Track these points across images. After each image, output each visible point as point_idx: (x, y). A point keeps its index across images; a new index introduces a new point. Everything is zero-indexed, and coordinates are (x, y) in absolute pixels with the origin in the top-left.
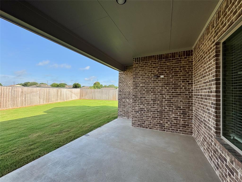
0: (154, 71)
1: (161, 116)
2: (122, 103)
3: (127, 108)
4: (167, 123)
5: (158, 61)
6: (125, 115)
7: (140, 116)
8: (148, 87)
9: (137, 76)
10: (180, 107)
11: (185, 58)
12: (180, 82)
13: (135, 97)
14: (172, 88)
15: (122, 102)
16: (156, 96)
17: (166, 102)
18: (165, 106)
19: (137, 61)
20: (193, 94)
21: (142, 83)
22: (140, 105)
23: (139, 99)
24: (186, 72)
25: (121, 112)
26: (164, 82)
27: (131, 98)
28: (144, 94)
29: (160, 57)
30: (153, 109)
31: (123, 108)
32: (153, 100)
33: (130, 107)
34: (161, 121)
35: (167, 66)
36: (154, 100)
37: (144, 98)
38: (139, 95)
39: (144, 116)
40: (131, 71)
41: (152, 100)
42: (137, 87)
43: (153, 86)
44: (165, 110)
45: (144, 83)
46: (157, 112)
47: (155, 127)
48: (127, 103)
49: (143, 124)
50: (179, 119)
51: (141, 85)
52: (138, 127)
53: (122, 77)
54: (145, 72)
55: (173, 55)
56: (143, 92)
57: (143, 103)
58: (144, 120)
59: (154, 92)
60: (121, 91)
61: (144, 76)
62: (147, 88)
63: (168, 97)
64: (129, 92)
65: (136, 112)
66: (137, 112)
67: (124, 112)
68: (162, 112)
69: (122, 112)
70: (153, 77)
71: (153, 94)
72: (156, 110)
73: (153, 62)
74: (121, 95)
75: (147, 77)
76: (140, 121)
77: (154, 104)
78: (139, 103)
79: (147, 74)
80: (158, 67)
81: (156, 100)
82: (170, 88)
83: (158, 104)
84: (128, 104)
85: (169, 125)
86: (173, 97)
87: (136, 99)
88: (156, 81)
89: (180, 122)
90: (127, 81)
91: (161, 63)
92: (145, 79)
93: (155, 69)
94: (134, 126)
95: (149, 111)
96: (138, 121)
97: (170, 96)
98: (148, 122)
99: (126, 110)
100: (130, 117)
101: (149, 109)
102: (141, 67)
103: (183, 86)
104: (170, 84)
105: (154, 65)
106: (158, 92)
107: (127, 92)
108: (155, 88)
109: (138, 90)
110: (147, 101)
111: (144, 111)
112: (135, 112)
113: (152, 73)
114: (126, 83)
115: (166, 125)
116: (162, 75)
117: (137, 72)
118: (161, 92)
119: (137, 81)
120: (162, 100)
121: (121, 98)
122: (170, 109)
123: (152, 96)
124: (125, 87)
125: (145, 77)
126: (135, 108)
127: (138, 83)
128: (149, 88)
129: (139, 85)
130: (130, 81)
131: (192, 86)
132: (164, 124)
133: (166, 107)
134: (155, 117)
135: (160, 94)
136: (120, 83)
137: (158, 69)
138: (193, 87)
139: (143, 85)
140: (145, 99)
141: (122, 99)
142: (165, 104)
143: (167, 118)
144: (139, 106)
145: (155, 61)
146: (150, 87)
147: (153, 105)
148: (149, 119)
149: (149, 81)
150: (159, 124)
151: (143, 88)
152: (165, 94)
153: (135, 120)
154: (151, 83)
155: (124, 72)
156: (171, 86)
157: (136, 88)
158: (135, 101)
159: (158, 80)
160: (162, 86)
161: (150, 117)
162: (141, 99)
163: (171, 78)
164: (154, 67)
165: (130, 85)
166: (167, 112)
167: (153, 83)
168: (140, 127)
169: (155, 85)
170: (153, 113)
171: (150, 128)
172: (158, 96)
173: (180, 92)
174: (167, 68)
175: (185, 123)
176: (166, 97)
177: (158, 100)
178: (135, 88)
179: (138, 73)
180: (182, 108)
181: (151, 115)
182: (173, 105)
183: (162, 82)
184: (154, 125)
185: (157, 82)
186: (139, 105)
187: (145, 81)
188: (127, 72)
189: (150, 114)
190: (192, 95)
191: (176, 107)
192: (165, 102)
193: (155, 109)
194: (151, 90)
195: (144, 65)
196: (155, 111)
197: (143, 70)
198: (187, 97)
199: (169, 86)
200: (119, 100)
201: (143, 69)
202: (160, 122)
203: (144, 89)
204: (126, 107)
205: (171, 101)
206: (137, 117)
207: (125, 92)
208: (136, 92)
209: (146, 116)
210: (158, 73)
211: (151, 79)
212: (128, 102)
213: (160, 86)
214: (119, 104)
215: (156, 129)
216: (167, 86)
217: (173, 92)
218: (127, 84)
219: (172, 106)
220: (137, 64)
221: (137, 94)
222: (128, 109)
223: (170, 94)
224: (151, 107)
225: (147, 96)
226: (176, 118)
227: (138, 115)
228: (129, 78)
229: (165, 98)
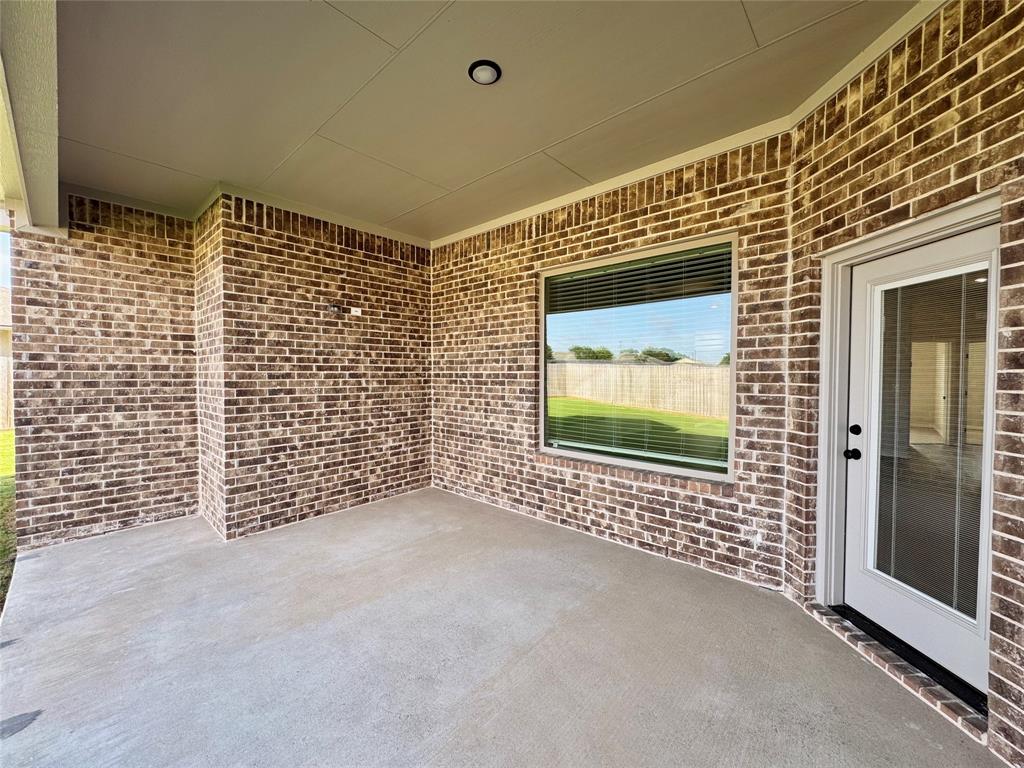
0: (327, 286)
1: (356, 454)
2: (62, 441)
3: (114, 467)
4: (372, 472)
5: (341, 250)
6: (92, 513)
7: (271, 476)
8: (306, 345)
9: (250, 291)
10: (406, 414)
11: (416, 267)
12: (404, 336)
13: (240, 393)
14: (386, 355)
15: (61, 435)
16: (335, 383)
17: (370, 401)
18: (365, 417)
19: (249, 218)
20: (432, 373)
21: (278, 327)
22: (268, 430)
23: (262, 401)
24: (417, 310)
25: (53, 500)
26: (365, 334)
27: (143, 400)
28: (288, 376)
29: (350, 238)
30: (327, 436)
31: (71, 472)
32: (327, 398)
33: (136, 457)
34: (356, 473)
35: (372, 278)
36: (329, 401)
37: (291, 392)
38: (263, 384)
39: (290, 472)
40: (139, 246)
41: (321, 399)
42: (249, 342)
43: (325, 346)
44: (365, 431)
45: (288, 328)
46: (343, 442)
47: (336, 501)
48: (112, 434)
49: (288, 505)
50: (403, 449)
51: (273, 336)
52: (263, 527)
53: (58, 268)
54: (288, 280)
55: (388, 246)
56: (281, 368)
57: (285, 416)
58: (290, 488)
59: (331, 368)
60: (50, 360)
61: (286, 296)
62: (301, 352)
63: (375, 385)
64: (130, 367)
65: (249, 463)
66: (256, 462)
67: (91, 496)
68: (359, 439)
69: (68, 499)
70: (326, 308)
71: (327, 376)
72: (338, 435)
73: (322, 246)
74: (48, 385)
75: (299, 305)
76: (273, 500)
77: (329, 413)
78: (262, 418)
79: (300, 291)
80: (342, 273)
81: (337, 398)
82: (378, 355)
83: (343, 412)
84: (121, 442)
85: (379, 476)
86: (388, 382)
87: (250, 402)
88: (336, 324)
89: (405, 458)
90: (106, 300)
91: (350, 260)
92: (290, 312)
93: (333, 279)
94: (241, 534)
95: (310, 446)
96: (263, 502)
97: (380, 382)
98: (309, 492)
99: (104, 477)
100: (141, 515)
101: (311, 438)
102: (270, 251)
103: (412, 350)
104: (379, 342)
105: (328, 260)
106: (343, 368)
107: (111, 367)
108: (334, 354)
109: (259, 359)
110: (300, 407)
111: (288, 452)
112: (241, 464)
113: (319, 293)
114: (99, 313)
115: (372, 479)
116: (357, 306)
117: (250, 270)
118: (352, 368)
119: (250, 317)
120: (358, 397)
121: (46, 411)
122: (380, 423)
123: (322, 383)
124: (92, 334)
125: (290, 303)
126: (240, 446)
127: (258, 326)
128: (309, 352)
129: (263, 335)
130: (129, 302)
131: (429, 351)
132: (366, 480)
133: (370, 420)
134: (335, 464)
135: (351, 376)
136: (32, 302)
137: (343, 280)
138: (432, 353)
139: (282, 335)
140: (293, 400)
141: (60, 412)
142: (366, 410)
143: (372, 458)
144: (266, 434)
145: (332, 248)
146: (314, 350)
147: (328, 420)
148: (311, 476)
149: (308, 322)
150: (349, 483)
151: (281, 351)
152: (365, 375)
153: (242, 503)
154: (316, 330)
155: (70, 236)
156: (384, 349)
157: (246, 350)
158: (240, 411)
159: (344, 324)
160: (358, 347)
161: (317, 468)
162: (272, 400)
163: (381, 321)
164: (326, 270)
166: (372, 437)
167: (325, 331)
168: (273, 525)
169: (330, 339)
170: (327, 451)
171: (319, 513)
172: (345, 383)
173: (406, 369)
174: (372, 286)
175: (416, 456)
176: (370, 387)
177: (345, 398)
178: (237, 350)
179: (256, 275)
180: (409, 415)
181: (321, 459)
182: (387, 409)
183: (356, 333)
184: (333, 494)
185: (341, 332)
186: (262, 426)
187: (293, 320)
188: (98, 240)
189: (315, 457)
190: (429, 376)
191: (395, 415)
192: (366, 403)
193: (335, 431)
194: (316, 361)
195: (284, 246)
196: (333, 443)
197: (282, 270)
198: (419, 382)
199: (377, 349)
200: (19, 422)
201: (282, 263)
202: (351, 475)
203: (287, 355)
204: (104, 460)
205: (381, 396)
206: (254, 487)
207: (94, 368)
208: (243, 367)
209: (300, 471)
210: (343, 295)
211: (317, 315)
212: (121, 425)
213: (349, 347)
214: (19, 450)
215: (341, 507)
216: (371, 348)
217: (387, 369)
218: (104, 317)
219: (386, 412)
220: (250, 230)
221: (250, 376)
222: (123, 467)
223: (380, 373)
224: (320, 429)
225: (300, 384)
226: (396, 448)
227: (260, 478)
228: (119, 281)
229: (366, 389)
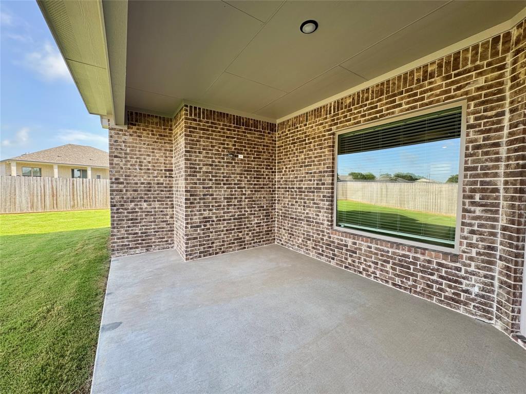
0: (228, 144)
1: (240, 225)
2: (126, 214)
3: (144, 226)
4: (247, 234)
5: (234, 127)
6: (136, 244)
7: (204, 234)
8: (219, 173)
9: (195, 148)
10: (263, 207)
11: (269, 133)
12: (263, 168)
13: (191, 195)
14: (255, 178)
15: (126, 211)
16: (231, 191)
17: (247, 200)
18: (245, 208)
19: (195, 115)
20: (276, 186)
21: (207, 165)
22: (202, 212)
23: (200, 199)
24: (269, 155)
25: (123, 238)
26: (244, 167)
27: (154, 198)
28: (211, 187)
29: (238, 121)
30: (227, 216)
31: (129, 227)
32: (227, 198)
33: (151, 222)
34: (240, 234)
35: (248, 140)
36: (229, 199)
37: (212, 195)
38: (200, 191)
39: (212, 232)
41: (225, 198)
42: (195, 172)
43: (227, 173)
44: (244, 215)
45: (211, 165)
46: (234, 219)
47: (231, 247)
48: (143, 212)
49: (210, 247)
50: (262, 224)
51: (204, 169)
52: (200, 257)
53: (124, 142)
54: (211, 142)
55: (256, 123)
56: (208, 184)
57: (209, 206)
58: (211, 240)
59: (229, 184)
60: (122, 180)
61: (210, 150)
62: (216, 176)
63: (249, 192)
64: (149, 183)
65: (194, 227)
66: (197, 227)
67: (135, 237)
68: (241, 218)
69: (127, 238)
70: (227, 155)
71: (227, 188)
72: (232, 216)
73: (226, 126)
74: (121, 191)
75: (216, 154)
76: (204, 245)
77: (228, 205)
78: (200, 207)
79: (216, 148)
80: (234, 138)
81: (232, 198)
82: (251, 178)
83: (235, 205)
84: (146, 215)
85: (250, 237)
86: (255, 191)
87: (195, 199)
88: (232, 163)
89: (263, 229)
90: (141, 155)
91: (238, 131)
92: (212, 158)
93: (231, 141)
94: (191, 259)
95: (220, 220)
96: (200, 245)
97: (252, 191)
98: (219, 242)
99: (140, 230)
100: (153, 247)
101: (221, 217)
102: (204, 130)
103: (267, 175)
104: (251, 171)
105: (228, 132)
106: (235, 184)
107: (142, 183)
108: (231, 177)
109: (199, 180)
110: (216, 202)
111: (211, 223)
112: (191, 227)
113: (224, 148)
114: (138, 160)
115: (248, 238)
116: (241, 154)
117: (195, 139)
118: (239, 184)
119: (195, 161)
120: (241, 198)
121: (120, 202)
122: (251, 211)
123: (225, 191)
124: (136, 169)
125: (212, 154)
126: (191, 219)
127: (199, 165)
128: (220, 177)
129: (200, 168)
130: (149, 155)
131: (275, 175)
132: (244, 238)
133: (247, 209)
134: (231, 230)
135: (238, 188)
136: (116, 157)
137: (235, 142)
138: (277, 177)
139: (208, 168)
140: (213, 199)
141: (125, 202)
142: (245, 204)
143: (247, 228)
144: (201, 214)
145: (230, 126)
146: (222, 175)
147: (228, 209)
148: (220, 235)
149: (219, 162)
150: (237, 239)
151: (208, 176)
152: (244, 187)
153: (192, 245)
154: (223, 166)
155: (128, 129)
156: (253, 175)
157: (194, 176)
158: (191, 203)
159: (235, 163)
160: (241, 174)
161: (223, 231)
162: (204, 199)
163: (252, 161)
164: (227, 137)
165: (150, 165)
166: (248, 218)
167: (227, 166)
168: (204, 256)
169: (229, 170)
170: (227, 223)
171: (223, 252)
172: (235, 191)
173: (264, 185)
174: (248, 144)
175: (268, 228)
176: (247, 193)
177: (235, 198)
179: (198, 141)
180: (265, 208)
181: (224, 227)
182: (255, 204)
183: (240, 167)
184: (230, 244)
185: (234, 167)
186: (200, 211)
187: (213, 162)
188: (138, 129)
189: (222, 226)
190: (275, 188)
191: (258, 207)
192: (245, 201)
193: (231, 214)
194: (223, 180)
195: (210, 127)
196: (230, 220)
197: (209, 138)
198: (270, 191)
199: (250, 174)
200: (112, 206)
201: (208, 135)
202: (238, 235)
203: (211, 178)
204: (140, 223)
205: (252, 198)
206: (196, 238)
207: (136, 184)
208: (192, 183)
209: (216, 232)
210: (235, 149)
211: (223, 159)
212: (146, 208)
213: (238, 174)
214: (112, 217)
215: (233, 250)
216: (247, 174)
217: (255, 184)
218: (140, 162)
219: (254, 206)
220: (195, 120)
221: (195, 188)
222: (147, 226)
223: (251, 186)
224: (224, 213)
225: (216, 191)
226: (258, 223)
227: (199, 234)
228: (145, 146)
229: (245, 194)
